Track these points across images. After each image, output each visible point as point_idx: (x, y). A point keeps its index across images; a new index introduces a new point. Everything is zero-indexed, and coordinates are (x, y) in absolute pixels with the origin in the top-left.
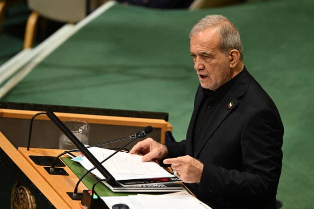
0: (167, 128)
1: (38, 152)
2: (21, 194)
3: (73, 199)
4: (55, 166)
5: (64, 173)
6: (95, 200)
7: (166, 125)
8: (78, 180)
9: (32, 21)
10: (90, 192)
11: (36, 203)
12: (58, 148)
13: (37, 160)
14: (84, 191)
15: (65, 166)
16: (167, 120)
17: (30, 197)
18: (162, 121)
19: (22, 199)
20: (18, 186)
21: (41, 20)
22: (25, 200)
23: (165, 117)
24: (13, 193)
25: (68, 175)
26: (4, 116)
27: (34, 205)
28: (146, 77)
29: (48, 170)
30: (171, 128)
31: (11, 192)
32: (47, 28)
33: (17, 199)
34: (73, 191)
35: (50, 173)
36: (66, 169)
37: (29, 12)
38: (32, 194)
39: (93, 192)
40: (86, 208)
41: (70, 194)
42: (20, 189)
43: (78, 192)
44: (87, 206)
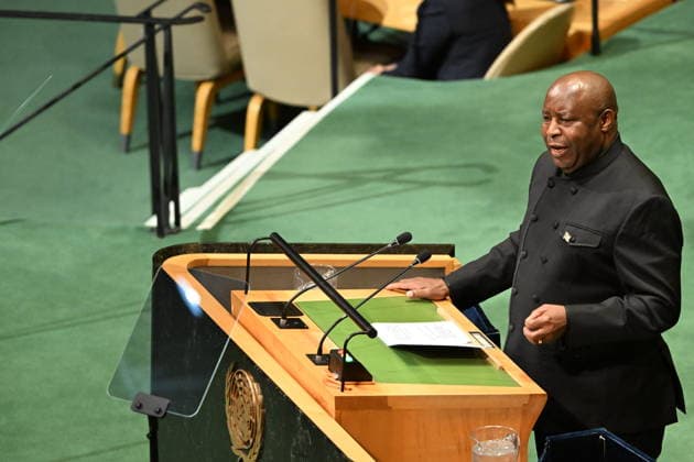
2: (240, 381)
3: (317, 364)
4: (288, 316)
5: (302, 326)
6: (349, 363)
8: (323, 334)
9: (254, 107)
10: (341, 352)
11: (263, 393)
13: (260, 308)
14: (332, 351)
15: (302, 315)
17: (253, 387)
18: (446, 258)
19: (241, 389)
20: (234, 370)
21: (267, 104)
22: (247, 390)
23: (450, 250)
24: (228, 379)
25: (308, 328)
27: (260, 397)
28: (426, 184)
29: (277, 322)
32: (277, 116)
33: (234, 388)
34: (315, 352)
35: (281, 327)
36: (304, 319)
37: (248, 95)
38: (256, 380)
39: (346, 351)
40: (336, 376)
41: (311, 357)
42: (238, 374)
43: (324, 352)
44: (337, 373)
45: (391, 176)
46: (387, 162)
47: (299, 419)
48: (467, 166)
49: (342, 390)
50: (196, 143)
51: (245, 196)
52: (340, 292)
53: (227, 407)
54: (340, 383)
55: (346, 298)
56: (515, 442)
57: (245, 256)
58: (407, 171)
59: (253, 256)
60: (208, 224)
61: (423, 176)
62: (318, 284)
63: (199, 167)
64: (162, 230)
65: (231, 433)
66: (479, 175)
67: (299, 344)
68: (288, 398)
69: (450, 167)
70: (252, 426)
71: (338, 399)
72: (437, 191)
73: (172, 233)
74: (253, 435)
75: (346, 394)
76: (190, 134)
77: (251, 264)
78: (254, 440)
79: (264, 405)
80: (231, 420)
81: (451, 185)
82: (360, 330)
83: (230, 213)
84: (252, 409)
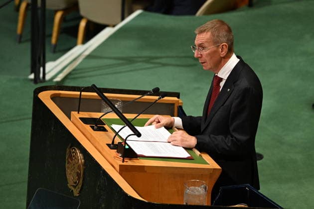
0: (179, 103)
1: (86, 115)
2: (73, 152)
3: (111, 149)
4: (98, 125)
5: (105, 130)
6: (127, 149)
7: (178, 101)
8: (115, 134)
9: (83, 24)
10: (123, 143)
11: (84, 159)
12: (101, 112)
13: (85, 121)
14: (119, 143)
15: (105, 125)
16: (178, 98)
17: (80, 155)
18: (176, 99)
19: (74, 156)
20: (71, 147)
21: (89, 23)
22: (77, 157)
23: (177, 95)
24: (68, 151)
25: (107, 131)
26: (61, 96)
27: (83, 161)
28: (164, 65)
29: (92, 127)
30: (182, 103)
31: (66, 151)
32: (94, 29)
33: (71, 157)
34: (111, 143)
35: (94, 130)
36: (106, 127)
37: (80, 18)
38: (81, 153)
39: (126, 143)
40: (120, 155)
41: (108, 145)
42: (72, 149)
43: (115, 143)
44: (121, 153)
45: (149, 60)
46: (146, 53)
47: (101, 172)
48: (185, 57)
49: (123, 162)
50: (54, 40)
51: (77, 66)
52: (125, 115)
53: (67, 165)
54: (122, 158)
55: (127, 118)
56: (205, 188)
57: (79, 93)
58: (157, 58)
59: (83, 93)
60: (58, 79)
61: (164, 61)
62: (114, 110)
63: (54, 52)
64: (36, 80)
65: (68, 177)
66: (191, 61)
67: (103, 138)
68: (96, 161)
69: (177, 57)
70: (78, 175)
71: (120, 166)
72: (170, 69)
73: (41, 82)
74: (79, 179)
75: (125, 164)
76: (51, 36)
77: (82, 97)
78: (79, 182)
79: (85, 164)
80: (68, 171)
81: (178, 66)
82: (133, 133)
83: (70, 74)
84: (79, 166)
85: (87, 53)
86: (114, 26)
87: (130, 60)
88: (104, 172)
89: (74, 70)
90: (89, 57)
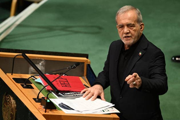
0: (87, 62)
1: (17, 76)
2: (8, 99)
3: (36, 102)
4: (26, 84)
5: (32, 88)
6: (49, 102)
7: (87, 60)
8: (39, 91)
10: (46, 98)
11: (16, 104)
12: (28, 74)
13: (17, 80)
14: (42, 97)
15: (32, 84)
16: (87, 58)
17: (13, 101)
18: (85, 59)
19: (8, 102)
20: (6, 95)
22: (10, 102)
23: (86, 56)
24: (4, 98)
25: (34, 88)
27: (15, 105)
29: (22, 86)
30: (90, 62)
31: (2, 98)
33: (6, 102)
34: (36, 97)
35: (24, 88)
38: (14, 99)
40: (43, 107)
41: (34, 99)
43: (39, 98)
44: (44, 106)
45: (65, 28)
46: (63, 23)
48: (92, 26)
53: (3, 108)
54: (44, 109)
61: (76, 29)
65: (4, 118)
66: (96, 30)
70: (12, 115)
72: (81, 35)
74: (12, 119)
75: (47, 113)
79: (17, 108)
80: (4, 113)
84: (12, 109)
85: (18, 23)
86: (38, 2)
87: (50, 29)
88: (31, 113)
89: (8, 35)
90: (20, 26)
